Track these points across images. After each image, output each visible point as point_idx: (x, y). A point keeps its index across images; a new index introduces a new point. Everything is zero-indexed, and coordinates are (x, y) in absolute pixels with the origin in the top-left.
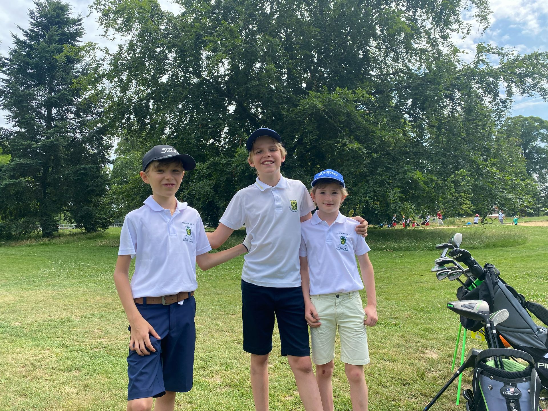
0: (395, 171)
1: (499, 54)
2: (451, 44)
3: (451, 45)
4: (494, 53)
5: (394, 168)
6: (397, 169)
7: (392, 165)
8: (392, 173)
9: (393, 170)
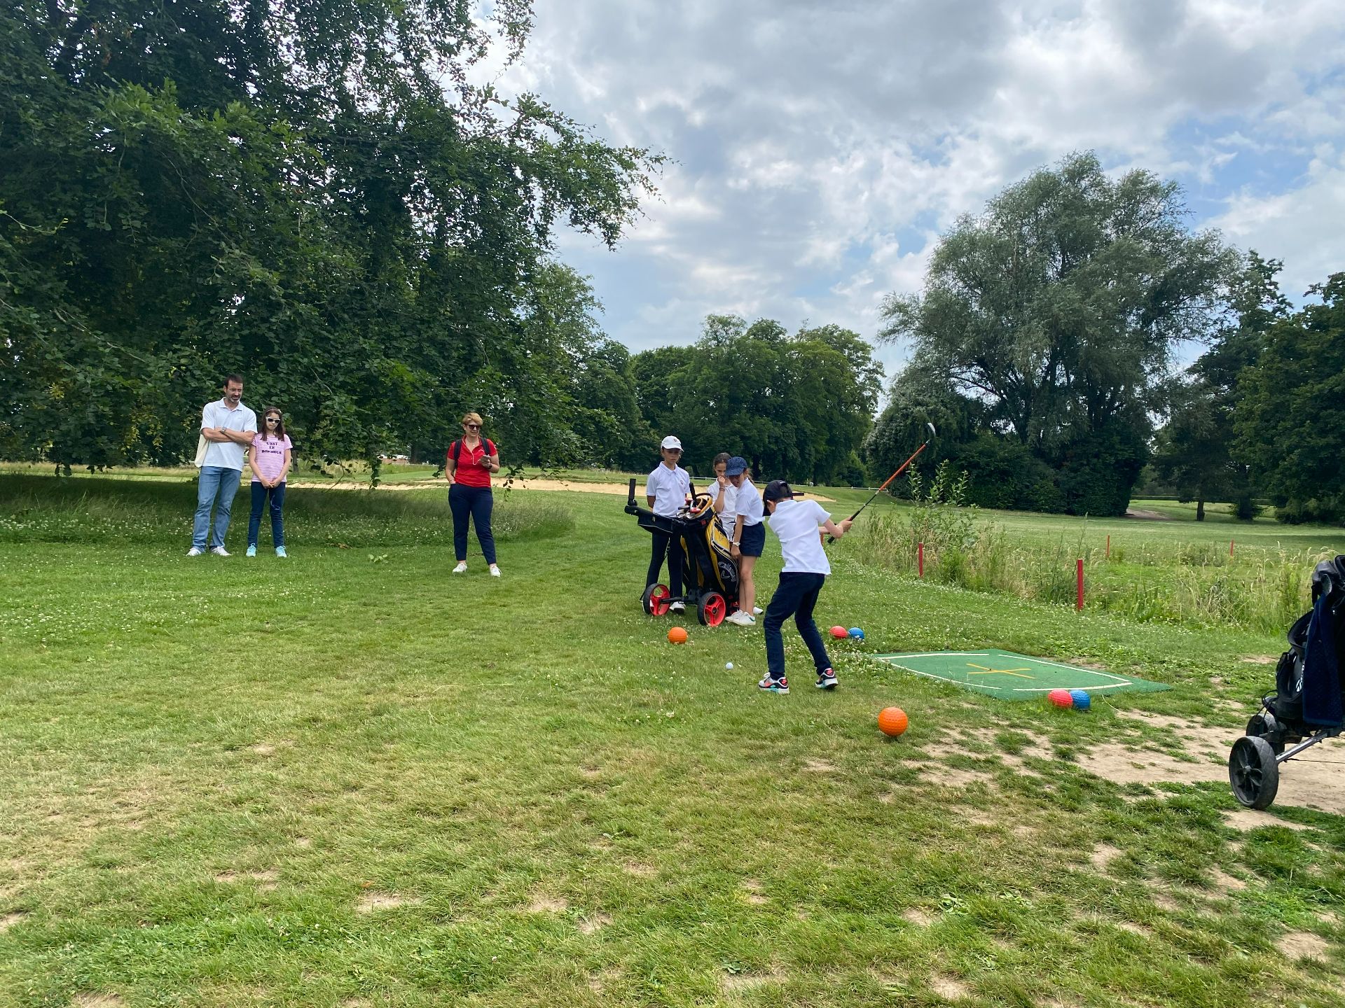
0: (337, 348)
1: (557, 128)
2: (458, 70)
3: (457, 72)
4: (547, 124)
5: (334, 341)
6: (341, 343)
7: (329, 332)
8: (329, 352)
9: (332, 346)
